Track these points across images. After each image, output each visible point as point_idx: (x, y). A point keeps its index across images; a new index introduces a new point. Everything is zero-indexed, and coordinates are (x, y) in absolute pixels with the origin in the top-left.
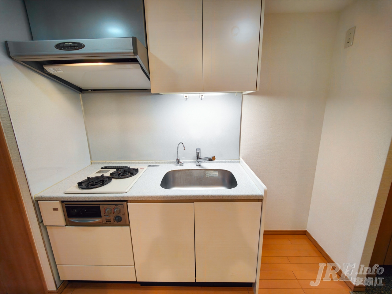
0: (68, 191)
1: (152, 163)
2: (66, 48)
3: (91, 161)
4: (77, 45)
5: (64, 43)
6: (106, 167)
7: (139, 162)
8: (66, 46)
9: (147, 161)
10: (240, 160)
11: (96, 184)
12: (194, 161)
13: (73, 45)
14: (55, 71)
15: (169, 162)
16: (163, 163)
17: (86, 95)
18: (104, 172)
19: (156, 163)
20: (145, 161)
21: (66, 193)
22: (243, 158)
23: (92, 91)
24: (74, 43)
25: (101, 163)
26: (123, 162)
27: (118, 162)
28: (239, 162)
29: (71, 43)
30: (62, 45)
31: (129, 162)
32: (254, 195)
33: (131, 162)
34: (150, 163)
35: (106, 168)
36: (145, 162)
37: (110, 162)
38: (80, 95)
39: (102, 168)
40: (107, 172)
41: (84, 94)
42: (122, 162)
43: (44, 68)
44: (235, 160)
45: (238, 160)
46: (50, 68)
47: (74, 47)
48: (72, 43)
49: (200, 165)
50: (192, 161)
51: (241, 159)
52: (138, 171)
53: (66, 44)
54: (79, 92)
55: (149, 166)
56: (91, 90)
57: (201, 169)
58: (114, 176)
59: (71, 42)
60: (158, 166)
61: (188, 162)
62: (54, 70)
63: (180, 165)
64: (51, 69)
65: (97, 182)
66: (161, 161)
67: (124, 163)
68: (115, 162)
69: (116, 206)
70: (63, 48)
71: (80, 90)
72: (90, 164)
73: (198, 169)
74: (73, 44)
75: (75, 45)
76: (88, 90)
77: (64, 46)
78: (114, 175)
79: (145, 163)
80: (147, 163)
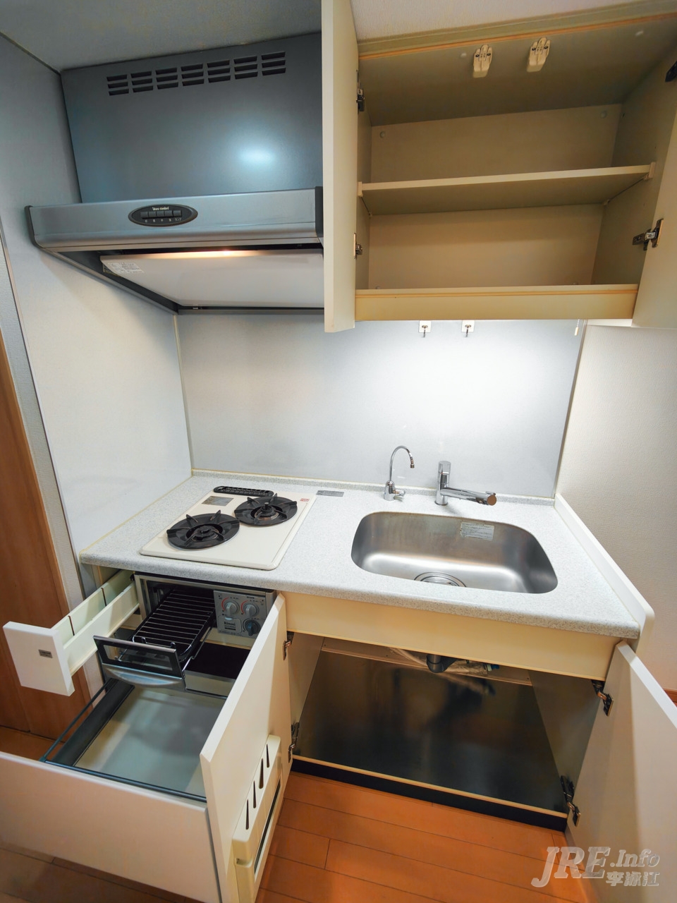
0: (148, 549)
1: (326, 485)
2: (154, 221)
3: (193, 468)
4: (180, 212)
5: (149, 208)
6: (225, 488)
7: (295, 481)
8: (155, 216)
9: (313, 480)
10: (556, 500)
11: (205, 535)
12: (429, 491)
13: (171, 211)
14: (126, 271)
15: (366, 487)
16: (351, 487)
17: (186, 318)
18: (220, 501)
19: (335, 486)
20: (309, 480)
21: (142, 553)
22: (564, 496)
23: (202, 310)
24: (173, 207)
25: (213, 475)
26: (261, 476)
27: (250, 475)
28: (553, 504)
29: (165, 208)
30: (145, 214)
31: (273, 477)
32: (613, 625)
33: (278, 477)
34: (321, 484)
35: (224, 490)
36: (309, 482)
37: (231, 474)
38: (175, 317)
39: (217, 490)
40: (226, 502)
41: (182, 317)
42: (258, 476)
43: (102, 264)
44: (543, 499)
45: (550, 499)
46: (115, 264)
47: (173, 217)
48: (168, 208)
49: (445, 505)
50: (426, 489)
51: (558, 496)
52: (296, 507)
53: (154, 209)
54: (172, 312)
55: (320, 493)
56: (199, 308)
57: (448, 517)
58: (242, 515)
59: (166, 206)
60: (341, 494)
61: (414, 492)
62: (123, 268)
63: (394, 498)
64: (116, 266)
65: (208, 531)
66: (348, 483)
67: (261, 478)
68: (243, 474)
69: (249, 599)
70: (146, 221)
71: (176, 307)
72: (190, 475)
73: (440, 516)
74: (170, 209)
75: (174, 212)
76: (191, 308)
77: (150, 216)
78: (244, 513)
79: (309, 484)
80: (315, 484)
